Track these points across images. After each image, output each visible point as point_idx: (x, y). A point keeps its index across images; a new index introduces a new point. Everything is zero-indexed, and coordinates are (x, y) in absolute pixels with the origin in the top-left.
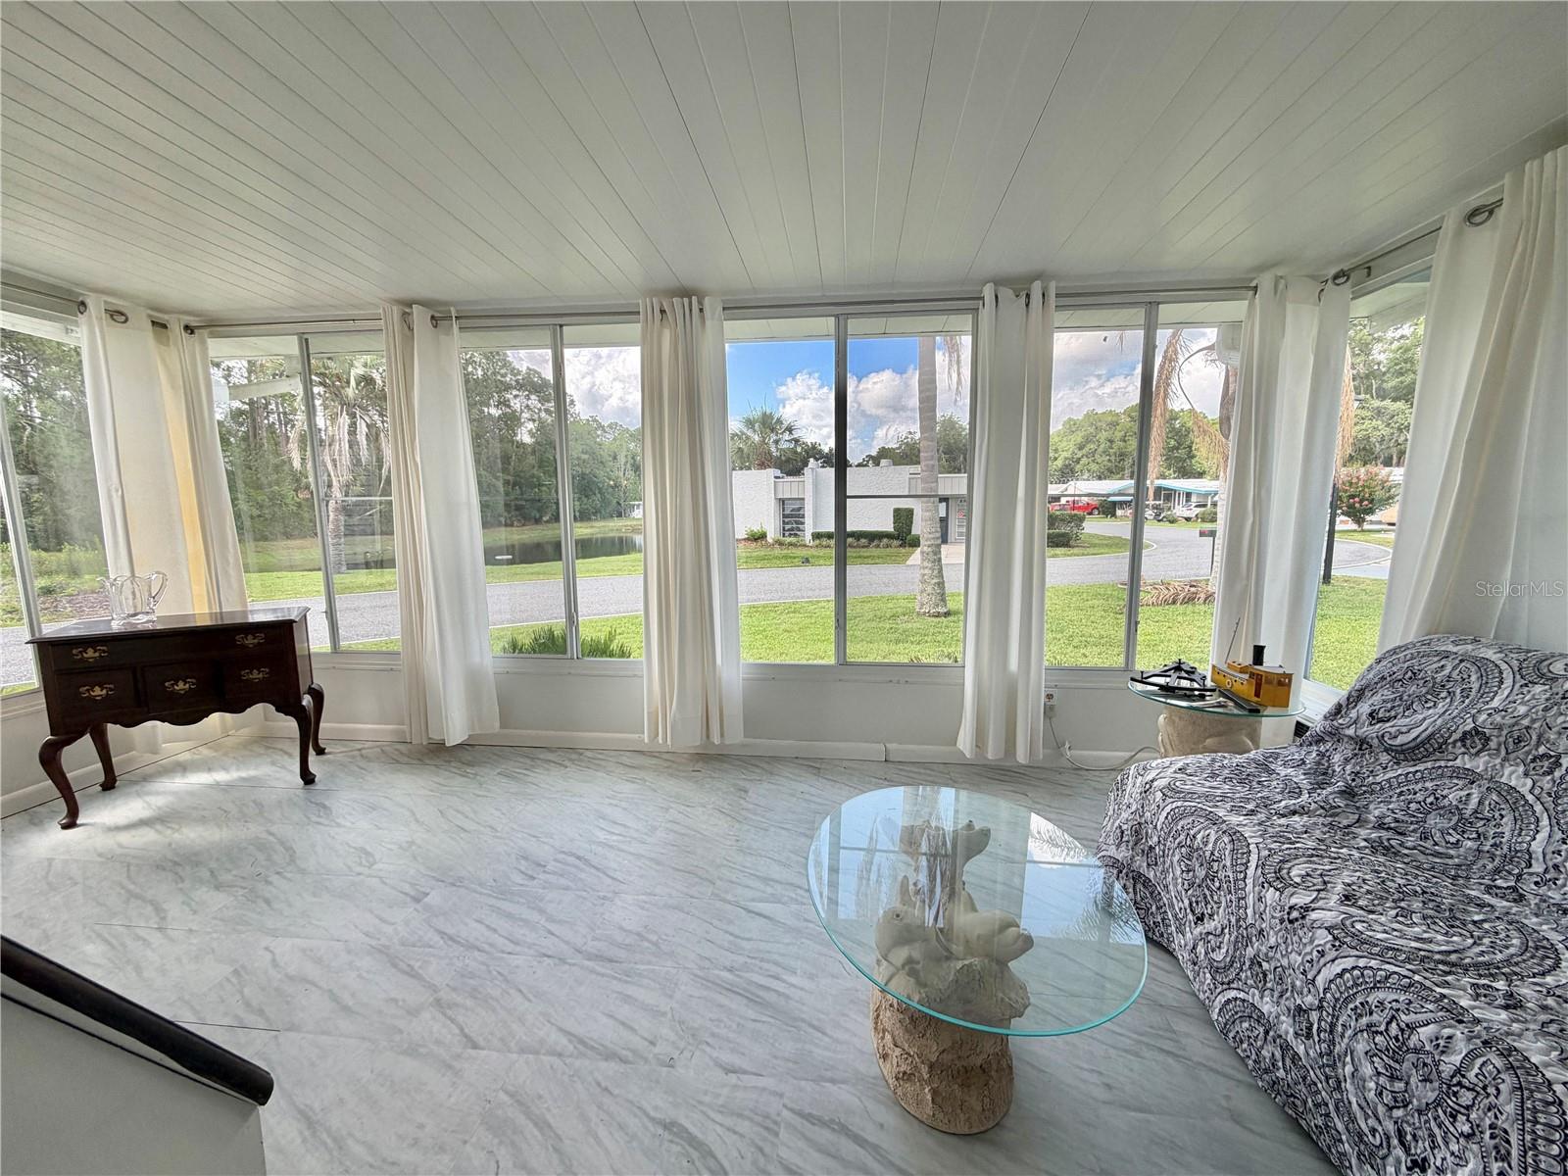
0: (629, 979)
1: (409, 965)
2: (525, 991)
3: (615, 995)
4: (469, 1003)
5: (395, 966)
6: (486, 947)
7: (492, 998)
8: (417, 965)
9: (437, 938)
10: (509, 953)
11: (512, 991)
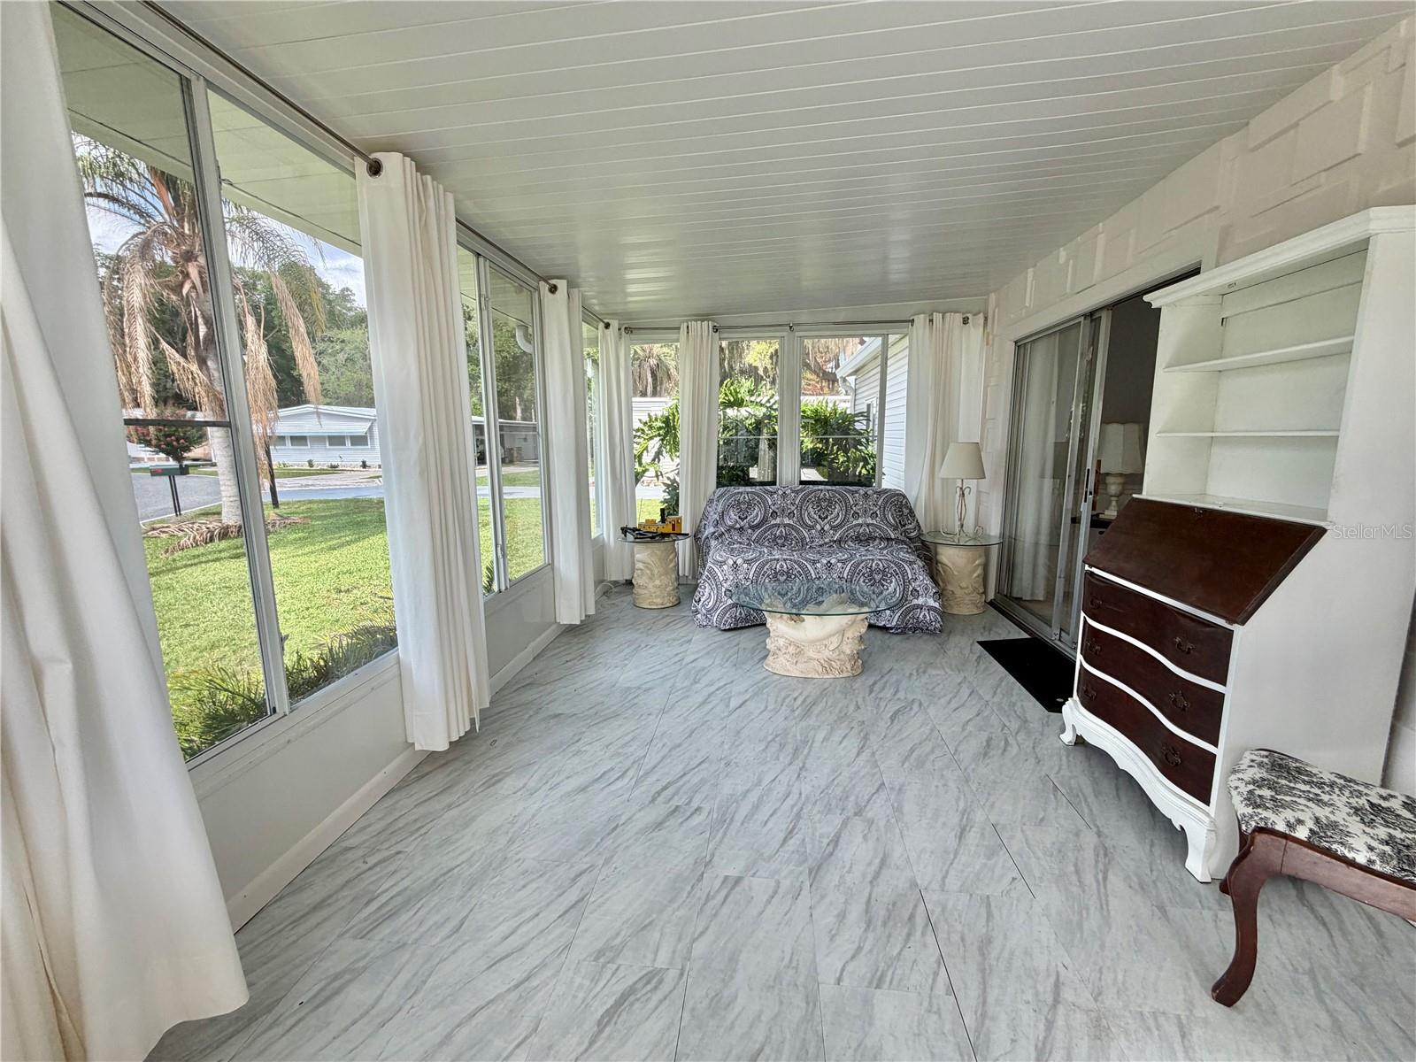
0: (811, 741)
1: (828, 845)
2: (832, 778)
3: (825, 744)
4: (852, 798)
5: (831, 854)
6: (795, 810)
7: (845, 789)
8: (826, 841)
9: (792, 841)
10: (800, 794)
11: (836, 782)
